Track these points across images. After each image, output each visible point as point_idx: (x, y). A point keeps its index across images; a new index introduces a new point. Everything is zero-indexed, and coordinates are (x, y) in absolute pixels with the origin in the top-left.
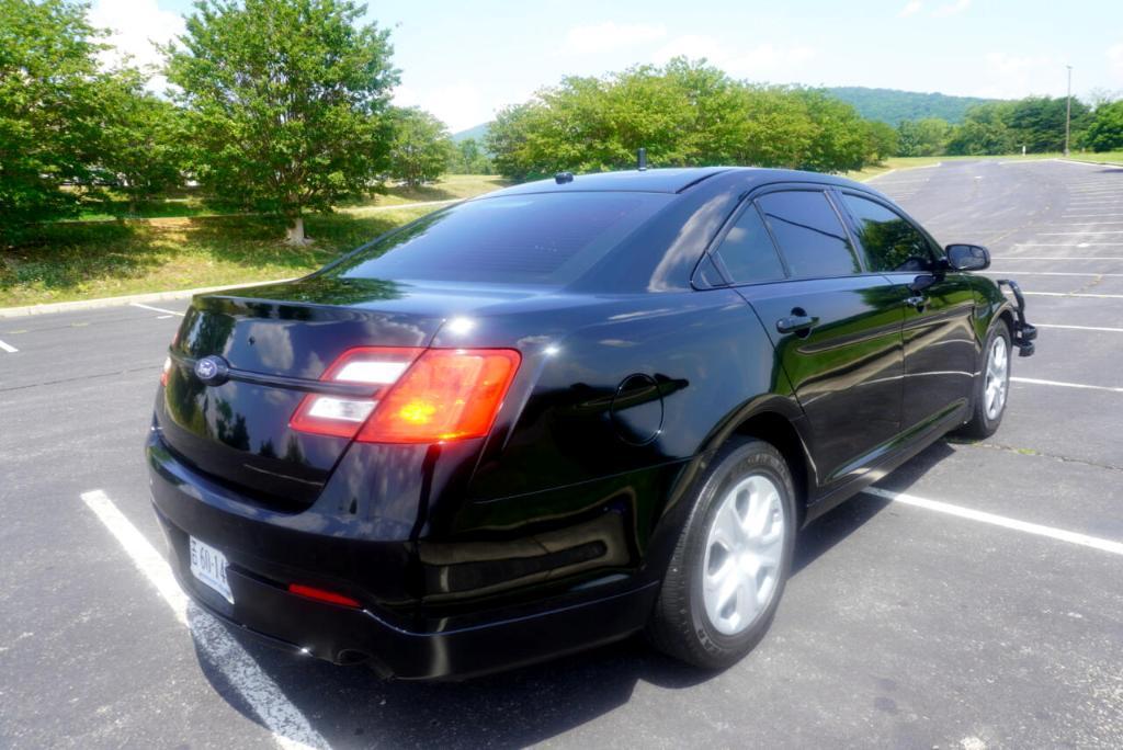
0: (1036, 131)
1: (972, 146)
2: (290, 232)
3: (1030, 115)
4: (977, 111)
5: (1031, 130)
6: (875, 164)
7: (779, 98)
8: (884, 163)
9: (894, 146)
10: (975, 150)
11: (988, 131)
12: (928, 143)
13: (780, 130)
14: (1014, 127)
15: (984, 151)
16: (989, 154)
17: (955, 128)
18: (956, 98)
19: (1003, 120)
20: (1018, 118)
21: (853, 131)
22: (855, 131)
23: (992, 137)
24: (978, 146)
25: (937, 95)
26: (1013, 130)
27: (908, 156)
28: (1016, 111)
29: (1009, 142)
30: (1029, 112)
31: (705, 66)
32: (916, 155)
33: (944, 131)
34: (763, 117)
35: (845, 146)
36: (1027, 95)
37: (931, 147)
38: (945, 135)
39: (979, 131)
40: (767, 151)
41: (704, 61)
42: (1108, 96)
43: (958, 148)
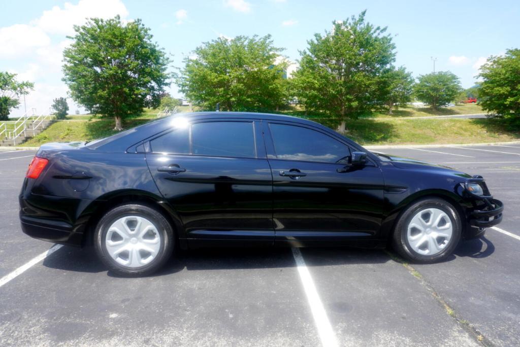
2: (339, 126)
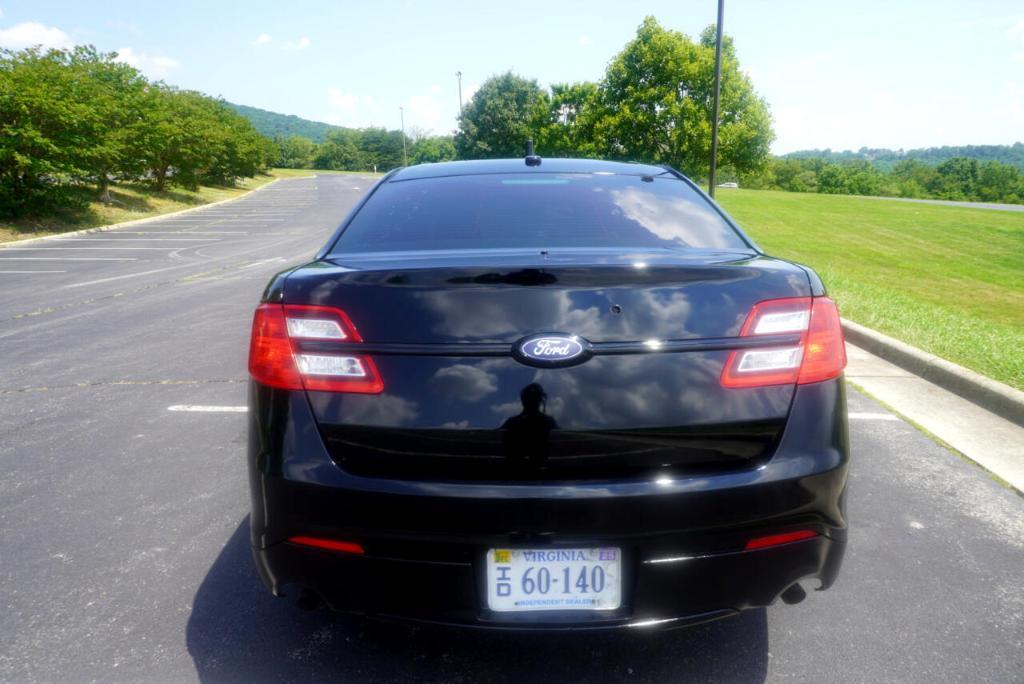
0: (379, 155)
1: (334, 163)
3: (373, 142)
4: (335, 134)
5: (376, 153)
6: (263, 173)
7: (192, 103)
8: (269, 172)
9: (277, 158)
10: (337, 166)
11: (345, 151)
12: (299, 157)
13: (197, 134)
14: (363, 150)
15: (343, 167)
16: (347, 170)
17: (318, 147)
18: (309, 122)
19: (355, 143)
20: (365, 144)
21: (251, 141)
22: (253, 141)
23: (349, 156)
24: (339, 163)
25: (294, 117)
26: (363, 153)
27: (284, 167)
28: (363, 138)
29: (361, 161)
30: (371, 139)
31: (116, 61)
32: (290, 167)
33: (311, 148)
34: (178, 121)
35: (246, 154)
36: (369, 126)
37: (303, 162)
38: (312, 151)
39: (338, 151)
40: (185, 153)
41: (114, 55)
42: (423, 133)
43: (322, 164)
